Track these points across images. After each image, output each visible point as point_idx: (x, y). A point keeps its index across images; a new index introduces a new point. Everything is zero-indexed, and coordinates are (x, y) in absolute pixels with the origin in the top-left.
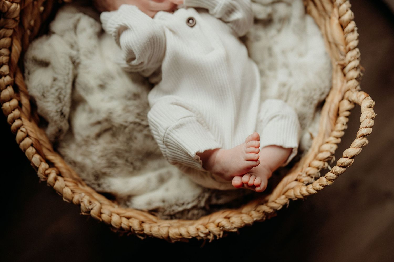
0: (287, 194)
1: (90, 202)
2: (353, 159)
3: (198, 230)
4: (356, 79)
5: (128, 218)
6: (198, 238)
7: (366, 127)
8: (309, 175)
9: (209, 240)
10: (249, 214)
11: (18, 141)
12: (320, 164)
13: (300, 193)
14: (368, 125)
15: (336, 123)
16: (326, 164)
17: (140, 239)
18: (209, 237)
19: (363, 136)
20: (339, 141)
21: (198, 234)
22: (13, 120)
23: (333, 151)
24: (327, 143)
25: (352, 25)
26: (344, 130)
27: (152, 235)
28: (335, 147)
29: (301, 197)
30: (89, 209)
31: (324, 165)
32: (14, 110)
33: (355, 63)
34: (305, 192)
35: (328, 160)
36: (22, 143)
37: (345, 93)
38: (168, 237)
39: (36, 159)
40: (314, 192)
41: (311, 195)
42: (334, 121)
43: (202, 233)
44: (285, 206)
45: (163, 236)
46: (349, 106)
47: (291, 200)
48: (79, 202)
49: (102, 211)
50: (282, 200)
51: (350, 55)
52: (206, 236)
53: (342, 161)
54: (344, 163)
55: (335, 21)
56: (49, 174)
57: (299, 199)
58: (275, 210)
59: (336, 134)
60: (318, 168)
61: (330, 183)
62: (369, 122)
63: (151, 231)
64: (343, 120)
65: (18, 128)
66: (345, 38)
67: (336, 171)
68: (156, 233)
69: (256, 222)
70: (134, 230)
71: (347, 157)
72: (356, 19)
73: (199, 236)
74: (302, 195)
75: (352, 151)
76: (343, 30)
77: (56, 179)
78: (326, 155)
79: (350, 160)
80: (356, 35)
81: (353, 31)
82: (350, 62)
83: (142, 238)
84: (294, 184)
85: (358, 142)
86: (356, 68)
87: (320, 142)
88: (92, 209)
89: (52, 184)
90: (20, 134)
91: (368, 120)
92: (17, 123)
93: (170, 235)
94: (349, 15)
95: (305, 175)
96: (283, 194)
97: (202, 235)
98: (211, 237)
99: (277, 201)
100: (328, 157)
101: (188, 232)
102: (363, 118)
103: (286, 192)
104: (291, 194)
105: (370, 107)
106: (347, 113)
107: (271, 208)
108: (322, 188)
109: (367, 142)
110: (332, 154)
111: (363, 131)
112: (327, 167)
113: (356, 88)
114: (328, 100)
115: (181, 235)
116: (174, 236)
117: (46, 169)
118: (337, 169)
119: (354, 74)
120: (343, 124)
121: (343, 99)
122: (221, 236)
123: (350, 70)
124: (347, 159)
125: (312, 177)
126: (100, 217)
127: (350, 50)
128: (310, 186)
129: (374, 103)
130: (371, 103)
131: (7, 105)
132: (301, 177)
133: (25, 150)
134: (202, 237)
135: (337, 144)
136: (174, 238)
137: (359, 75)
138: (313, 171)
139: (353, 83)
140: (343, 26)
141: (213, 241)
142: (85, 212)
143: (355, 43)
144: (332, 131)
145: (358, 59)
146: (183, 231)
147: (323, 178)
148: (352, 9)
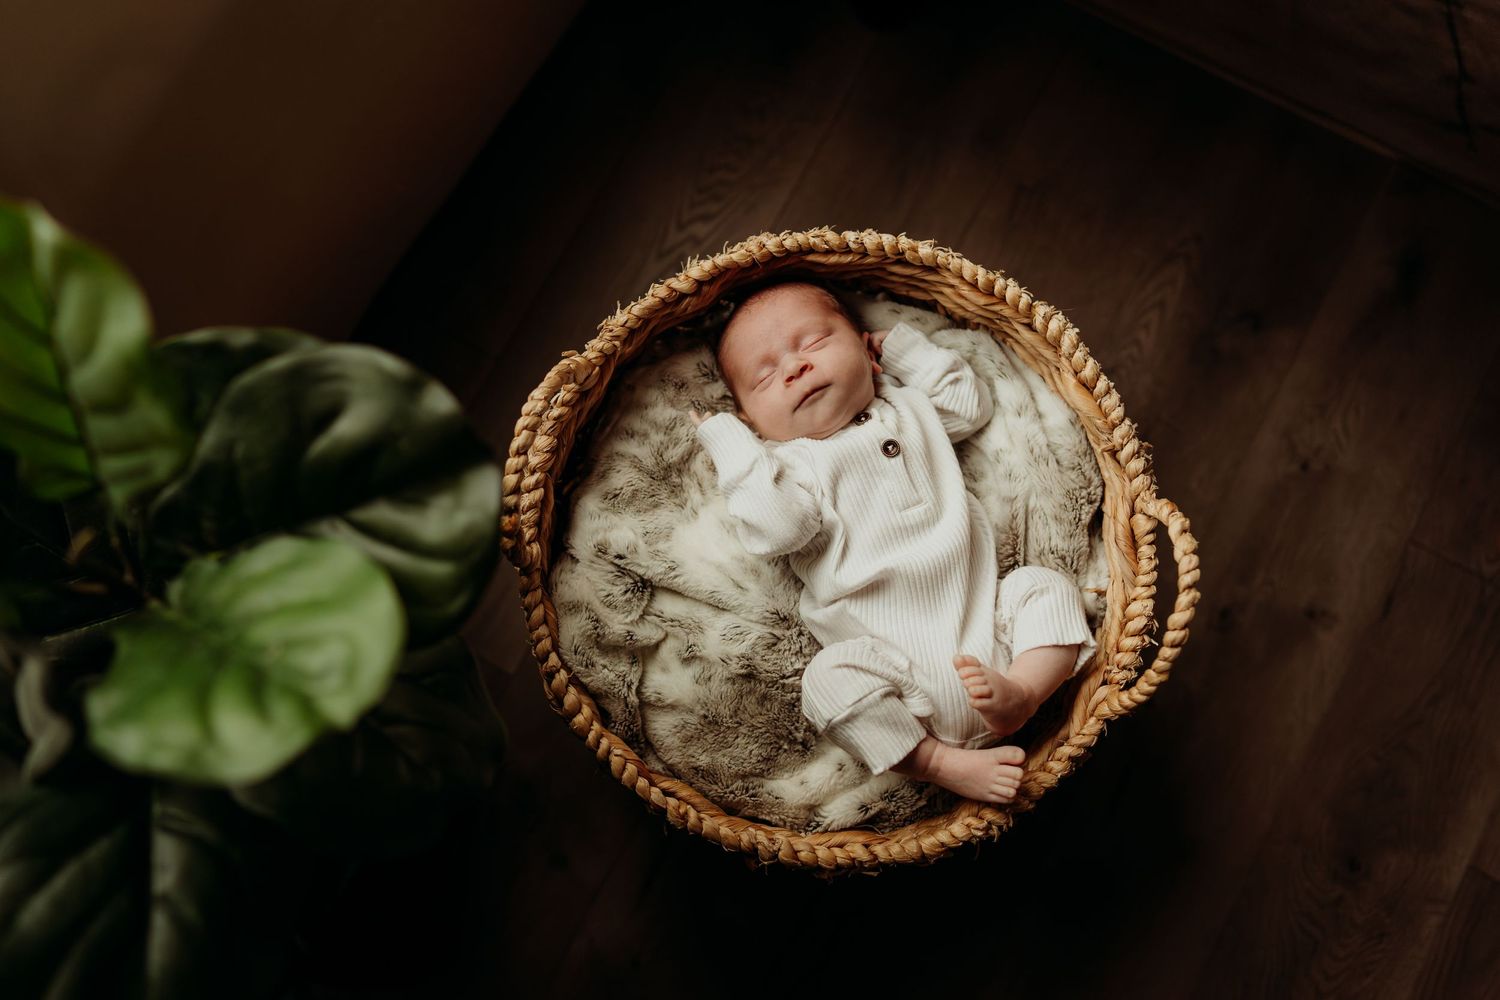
0: (1097, 713)
1: (770, 840)
2: (1187, 630)
3: (968, 826)
4: (1144, 472)
5: (841, 846)
6: (974, 841)
7: (1188, 572)
8: (1124, 668)
9: (993, 837)
10: (1044, 770)
11: (615, 774)
12: (1135, 641)
13: (1121, 706)
14: (1192, 566)
15: (1137, 560)
16: (1146, 638)
17: (871, 876)
18: (991, 832)
19: (1189, 587)
20: (1154, 589)
21: (971, 833)
22: (598, 743)
23: (1149, 611)
24: (1135, 599)
25: (1103, 383)
26: (1155, 568)
27: (895, 861)
28: (1150, 603)
29: (1124, 711)
30: (775, 851)
31: (1143, 641)
32: (592, 725)
33: (1132, 446)
34: (1128, 702)
35: (1147, 630)
36: (625, 775)
37: (1133, 501)
38: (923, 855)
39: (655, 794)
40: (1142, 698)
41: (1140, 705)
42: (1133, 557)
43: (978, 829)
44: (1101, 735)
45: (914, 856)
46: (1149, 526)
47: (1107, 721)
48: (753, 844)
49: (796, 847)
50: (1093, 726)
51: (1118, 433)
52: (987, 833)
53: (1170, 636)
54: (1174, 641)
55: (1071, 381)
56: (686, 813)
57: (1122, 716)
58: (1088, 748)
59: (1144, 579)
60: (1134, 651)
61: (1163, 678)
62: (1190, 562)
63: (890, 855)
64: (1146, 551)
65: (609, 752)
66: (1100, 406)
67: (1167, 656)
68: (901, 856)
69: (1062, 780)
70: (861, 862)
71: (1175, 629)
72: (1108, 370)
73: (974, 836)
74: (1126, 708)
75: (1180, 616)
76: (1092, 393)
77: (700, 820)
78: (1138, 624)
79: (1183, 633)
80: (1115, 397)
81: (1108, 392)
82: (1122, 447)
83: (875, 874)
84: (1103, 691)
85: (1184, 599)
86: (1136, 454)
87: (1120, 599)
88: (779, 849)
89: (699, 830)
90: (615, 762)
91: (1187, 558)
92: (604, 743)
93: (926, 852)
94: (1090, 368)
95: (1116, 670)
96: (1091, 715)
97: (980, 833)
98: (995, 831)
99: (1084, 731)
100: (1146, 625)
101: (954, 836)
102: (1178, 554)
103: (1094, 711)
104: (1104, 710)
105: (1185, 531)
106: (1151, 537)
107: (1080, 746)
108: (1153, 688)
109: (1198, 594)
110: (1150, 618)
111: (1185, 580)
112: (1150, 643)
113: (1149, 489)
114: (1107, 509)
115: (943, 844)
116: (932, 851)
117: (679, 807)
118: (1167, 652)
119: (1137, 464)
120: (1150, 558)
121: (1133, 513)
122: (1011, 825)
123: (1127, 462)
124: (1176, 632)
125: (1130, 670)
126: (797, 859)
127: (1114, 426)
128: (1134, 690)
129: (1188, 522)
130: (1183, 523)
131: (579, 719)
132: (1112, 675)
133: (634, 786)
134: (979, 837)
135: (1152, 597)
136: (932, 853)
137: (1147, 460)
138: (1126, 658)
139: (1142, 481)
140: (1088, 387)
141: (1000, 837)
142: (770, 859)
143: (1119, 412)
144: (1135, 574)
145: (1134, 437)
146: (943, 836)
147: (1150, 672)
148: (1091, 354)
